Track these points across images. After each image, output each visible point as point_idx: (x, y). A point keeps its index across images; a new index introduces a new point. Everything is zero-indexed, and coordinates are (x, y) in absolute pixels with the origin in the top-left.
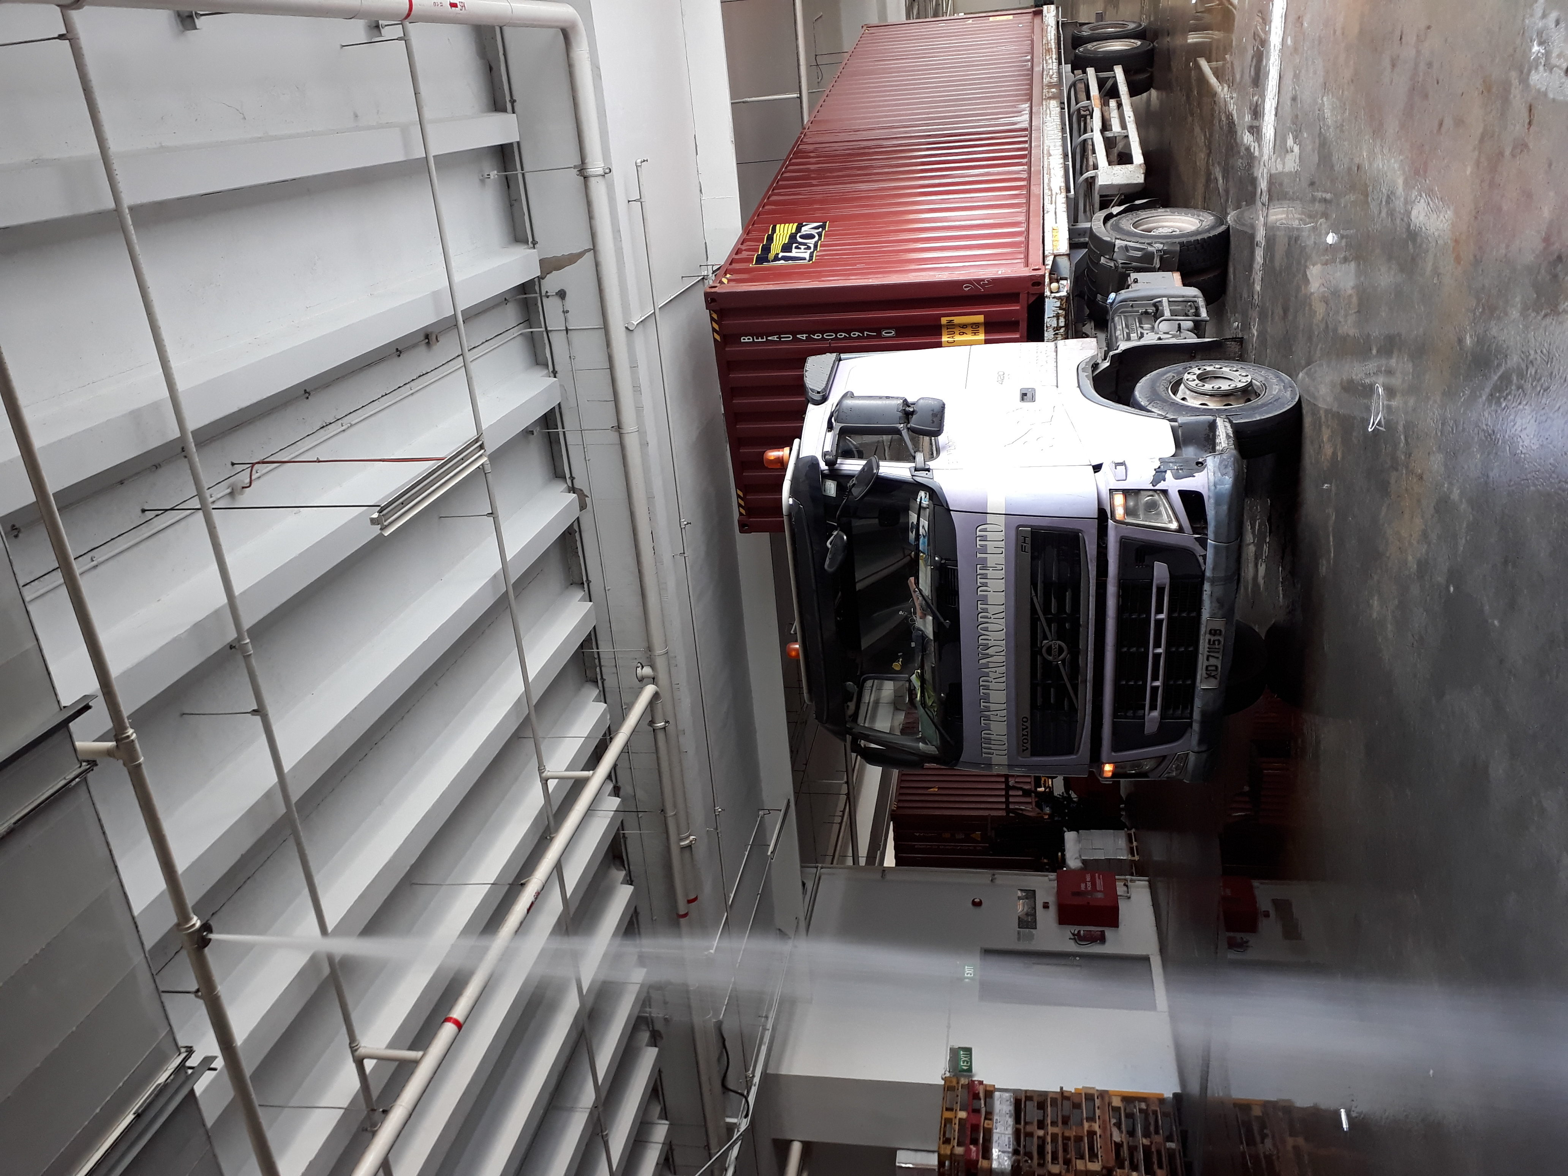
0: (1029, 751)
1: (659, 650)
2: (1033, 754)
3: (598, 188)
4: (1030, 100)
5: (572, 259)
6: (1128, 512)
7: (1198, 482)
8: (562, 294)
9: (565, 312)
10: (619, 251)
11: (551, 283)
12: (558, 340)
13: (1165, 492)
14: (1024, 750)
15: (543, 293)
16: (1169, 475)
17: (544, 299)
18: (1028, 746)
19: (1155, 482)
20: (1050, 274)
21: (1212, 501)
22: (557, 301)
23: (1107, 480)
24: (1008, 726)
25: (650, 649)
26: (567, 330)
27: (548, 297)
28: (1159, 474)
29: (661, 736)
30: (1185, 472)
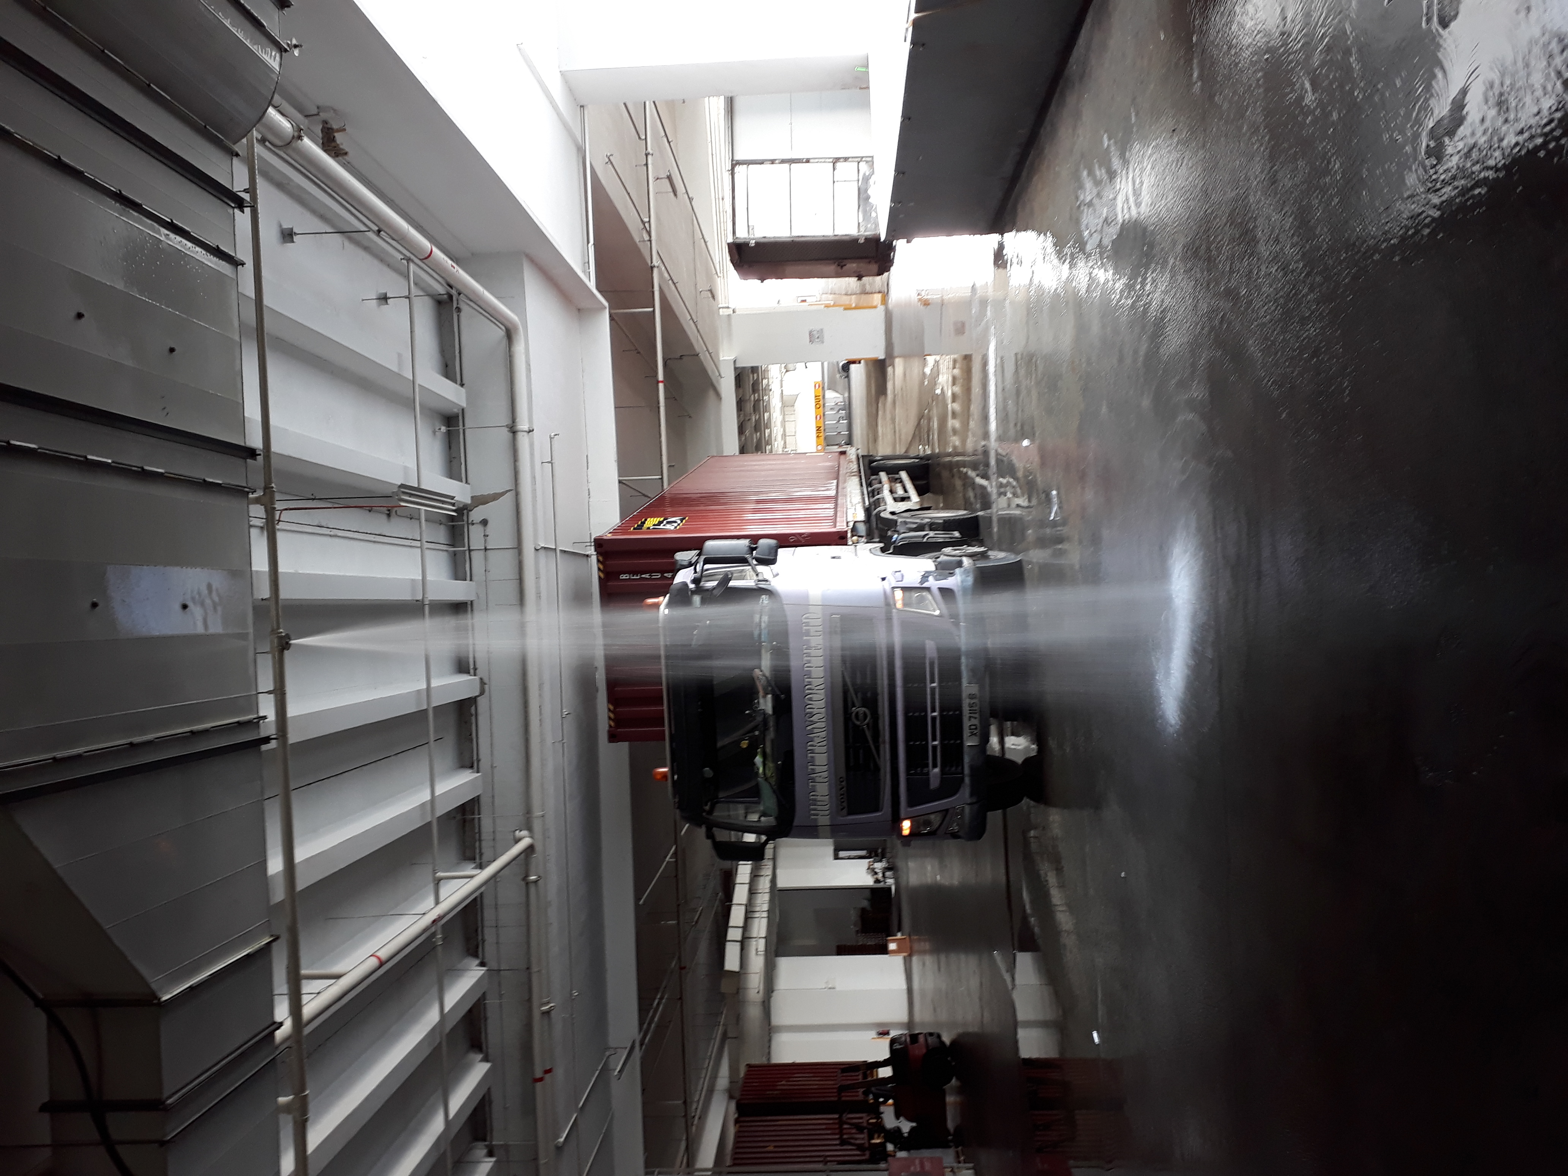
0: (845, 811)
1: (537, 813)
2: (849, 814)
3: (523, 441)
4: (837, 478)
5: (495, 497)
6: (905, 604)
7: (951, 582)
8: (484, 522)
9: (486, 536)
10: (534, 491)
11: (476, 515)
12: (477, 557)
13: (928, 589)
14: (842, 809)
15: (470, 521)
16: (931, 578)
17: (471, 527)
18: (845, 804)
19: (922, 582)
20: (852, 531)
21: (961, 593)
22: (480, 528)
23: (892, 582)
24: (830, 786)
25: (528, 811)
26: (486, 549)
27: (473, 524)
28: (925, 578)
29: (532, 889)
30: (941, 578)
